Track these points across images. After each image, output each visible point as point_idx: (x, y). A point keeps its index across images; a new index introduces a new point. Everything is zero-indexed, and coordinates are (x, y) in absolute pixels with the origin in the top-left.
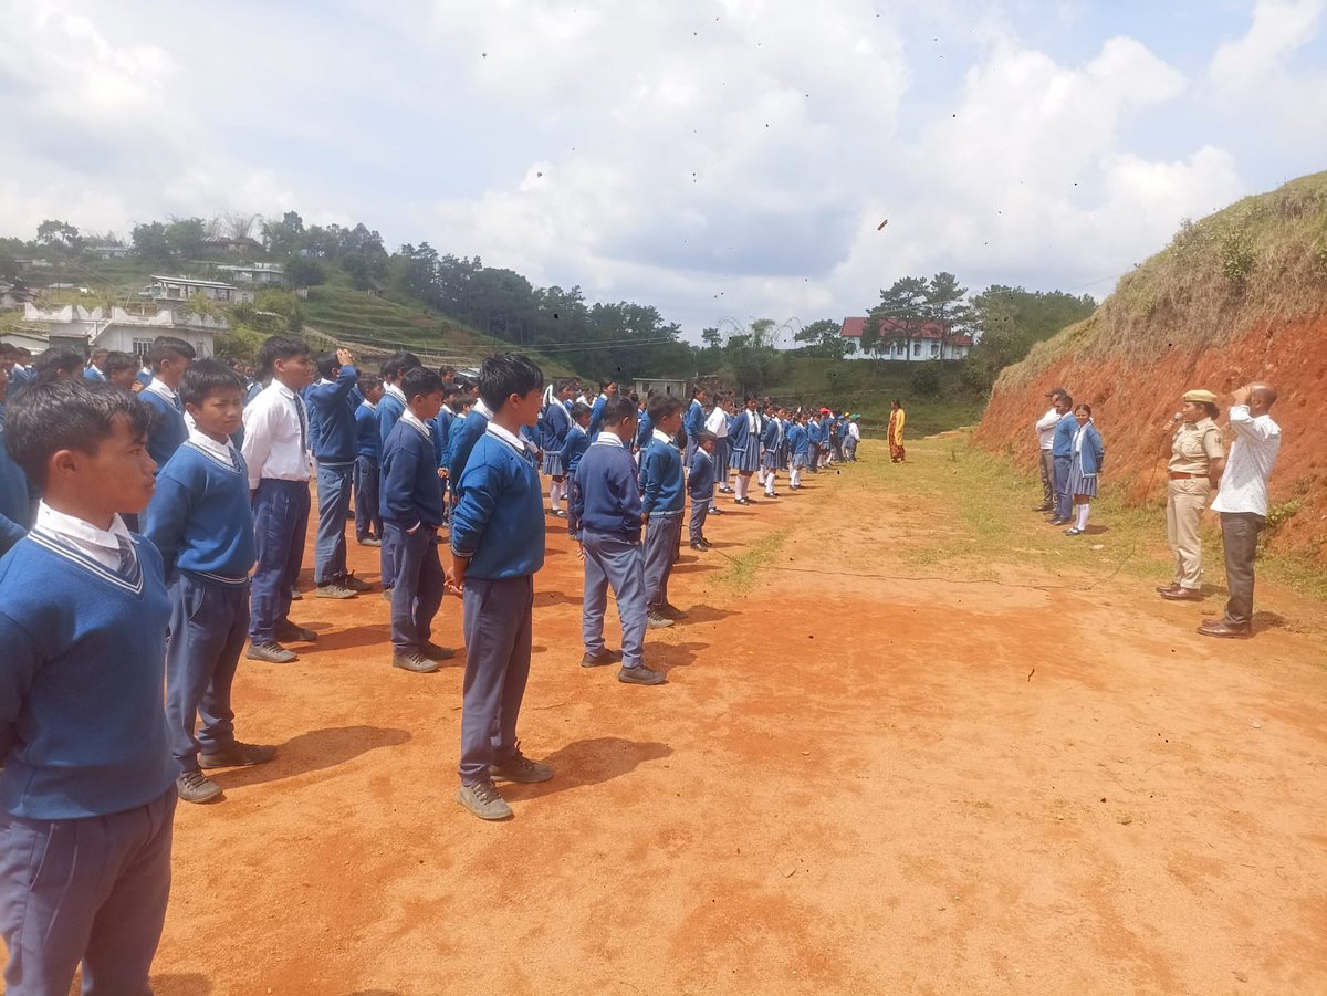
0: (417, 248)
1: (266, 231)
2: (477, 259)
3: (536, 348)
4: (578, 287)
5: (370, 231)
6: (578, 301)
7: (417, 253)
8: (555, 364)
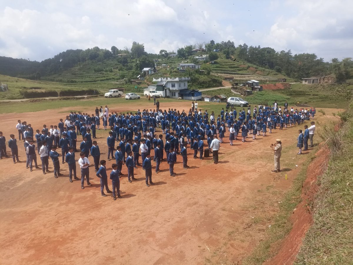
0: (243, 45)
1: (206, 47)
2: (259, 46)
3: (275, 70)
4: (290, 50)
5: (231, 42)
6: (290, 54)
7: (243, 47)
8: (280, 74)
